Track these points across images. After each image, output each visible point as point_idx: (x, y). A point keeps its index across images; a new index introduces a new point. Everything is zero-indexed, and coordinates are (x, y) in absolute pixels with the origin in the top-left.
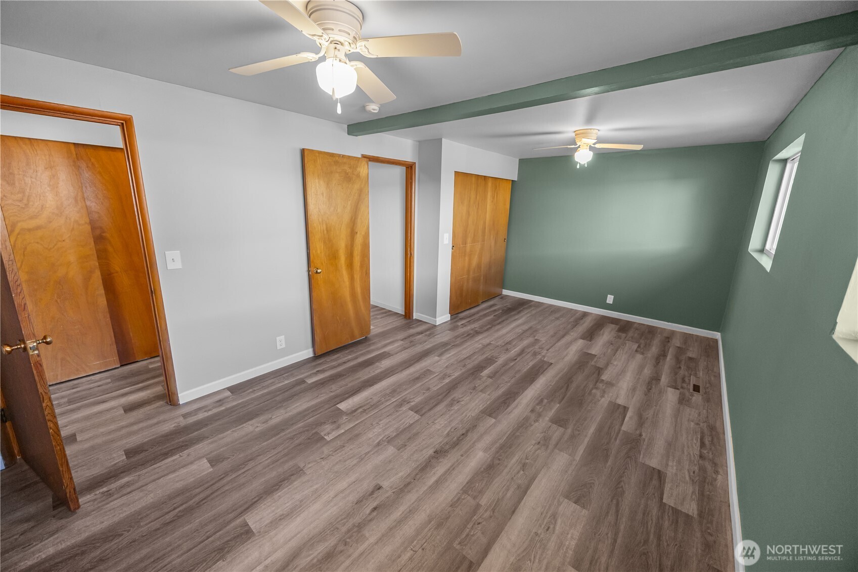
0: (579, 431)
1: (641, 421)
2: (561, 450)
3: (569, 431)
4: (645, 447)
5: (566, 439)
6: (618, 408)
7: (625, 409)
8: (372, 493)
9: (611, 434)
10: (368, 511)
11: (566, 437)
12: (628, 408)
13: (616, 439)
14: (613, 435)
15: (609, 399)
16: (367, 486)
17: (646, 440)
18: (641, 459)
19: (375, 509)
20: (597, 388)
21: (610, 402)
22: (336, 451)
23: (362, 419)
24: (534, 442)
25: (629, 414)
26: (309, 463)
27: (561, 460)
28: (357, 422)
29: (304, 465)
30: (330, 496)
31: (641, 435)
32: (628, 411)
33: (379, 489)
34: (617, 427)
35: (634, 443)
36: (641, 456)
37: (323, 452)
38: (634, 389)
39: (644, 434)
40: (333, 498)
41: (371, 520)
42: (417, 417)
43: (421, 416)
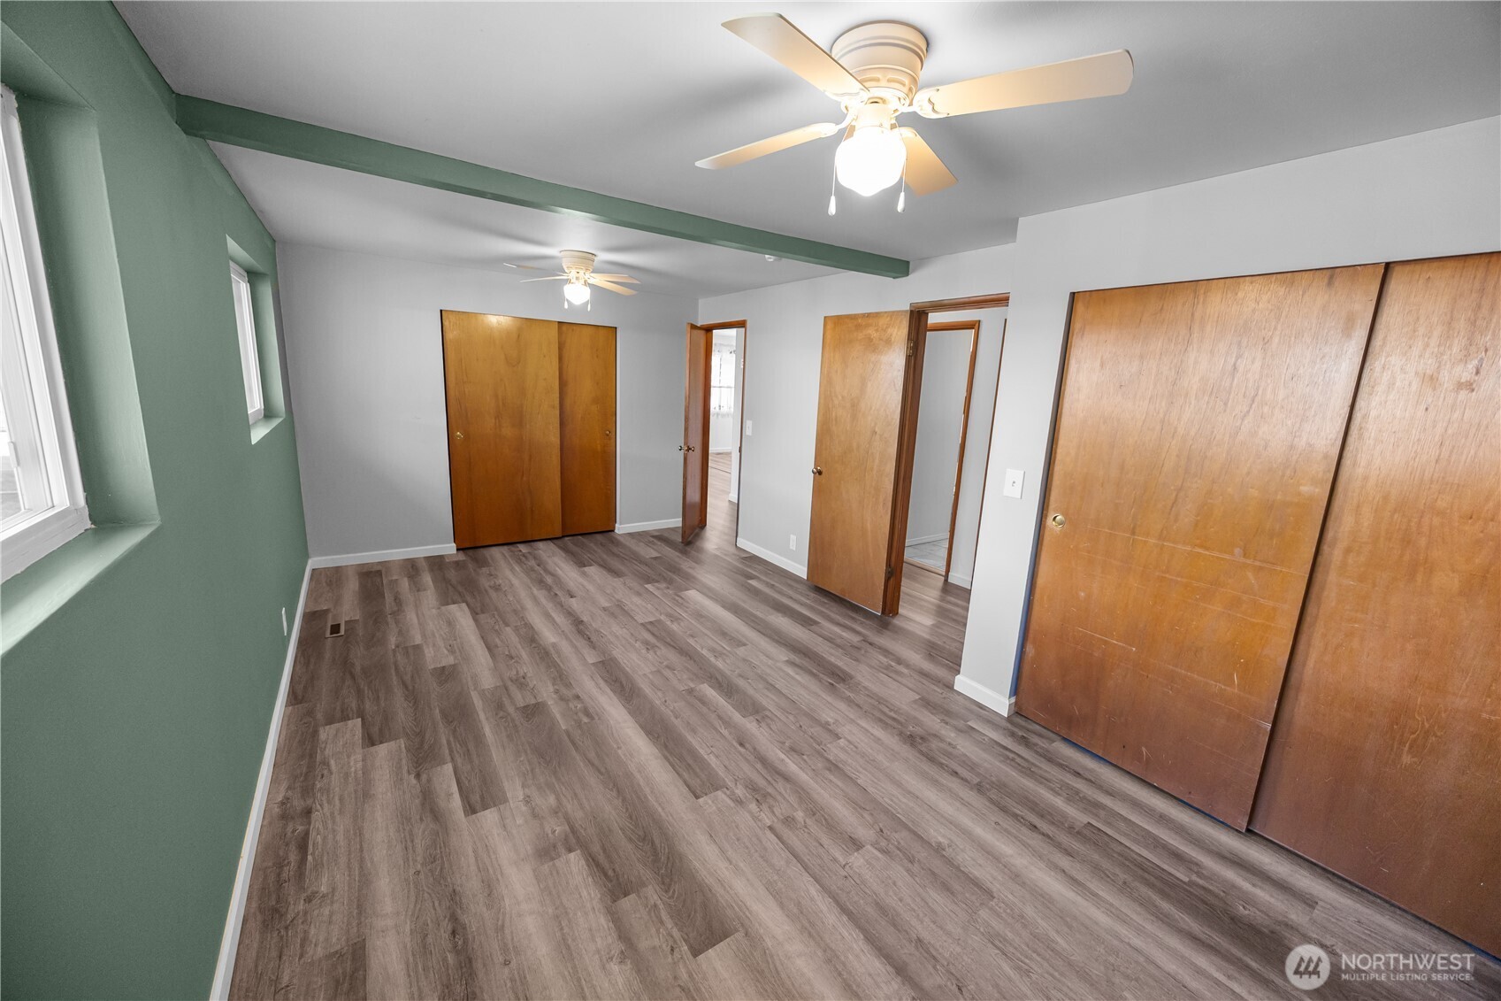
0: (502, 718)
1: (429, 804)
2: (496, 687)
3: (511, 709)
4: (404, 762)
5: (504, 699)
6: (482, 798)
7: (471, 809)
9: (460, 745)
11: (506, 701)
12: (466, 814)
13: (449, 743)
14: (455, 745)
15: (512, 805)
17: (406, 775)
18: (402, 742)
20: (555, 812)
21: (506, 801)
24: (529, 675)
25: (456, 802)
27: (488, 681)
31: (418, 776)
32: (464, 807)
34: (459, 761)
35: (422, 757)
36: (403, 746)
38: (489, 887)
39: (414, 781)
42: (641, 621)
43: (642, 624)
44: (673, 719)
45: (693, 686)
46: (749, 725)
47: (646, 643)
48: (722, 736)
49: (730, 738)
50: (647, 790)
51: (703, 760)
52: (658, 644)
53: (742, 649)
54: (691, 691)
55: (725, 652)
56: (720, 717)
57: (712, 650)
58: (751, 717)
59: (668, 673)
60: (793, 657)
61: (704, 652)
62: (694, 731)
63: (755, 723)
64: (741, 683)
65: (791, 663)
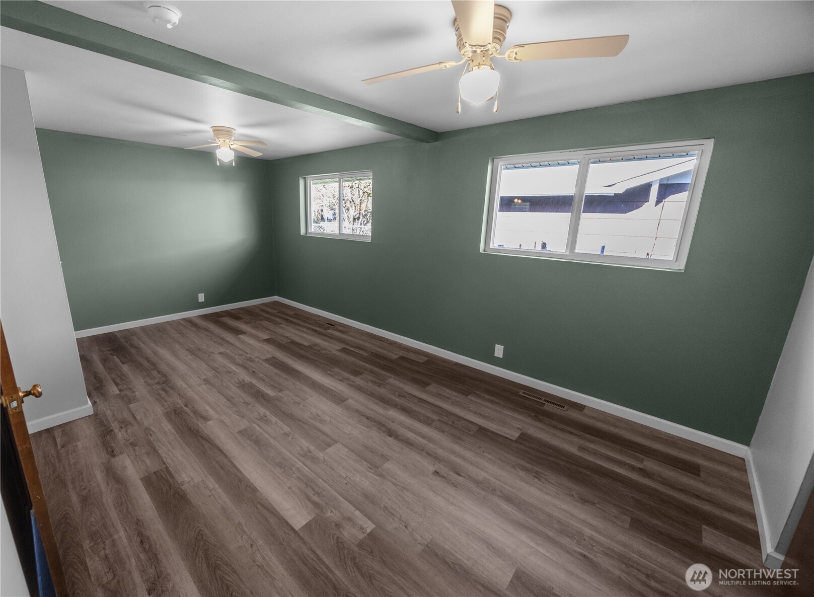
8: (443, 477)
10: (462, 478)
16: (436, 482)
19: (458, 474)
22: (393, 515)
23: (336, 494)
26: (415, 540)
28: (341, 499)
29: (419, 545)
30: (455, 509)
33: (438, 473)
37: (396, 528)
40: (456, 506)
41: (469, 476)
42: (338, 445)
43: (336, 442)
44: (288, 377)
45: (280, 394)
46: (248, 379)
47: (322, 421)
48: (263, 374)
49: (259, 373)
50: (291, 357)
51: (272, 366)
52: (312, 421)
53: (243, 427)
54: (280, 391)
55: (258, 422)
56: (264, 380)
57: (268, 422)
58: (247, 382)
59: (298, 400)
60: (201, 425)
61: (274, 419)
62: (276, 374)
63: (245, 380)
64: (249, 399)
65: (206, 419)
